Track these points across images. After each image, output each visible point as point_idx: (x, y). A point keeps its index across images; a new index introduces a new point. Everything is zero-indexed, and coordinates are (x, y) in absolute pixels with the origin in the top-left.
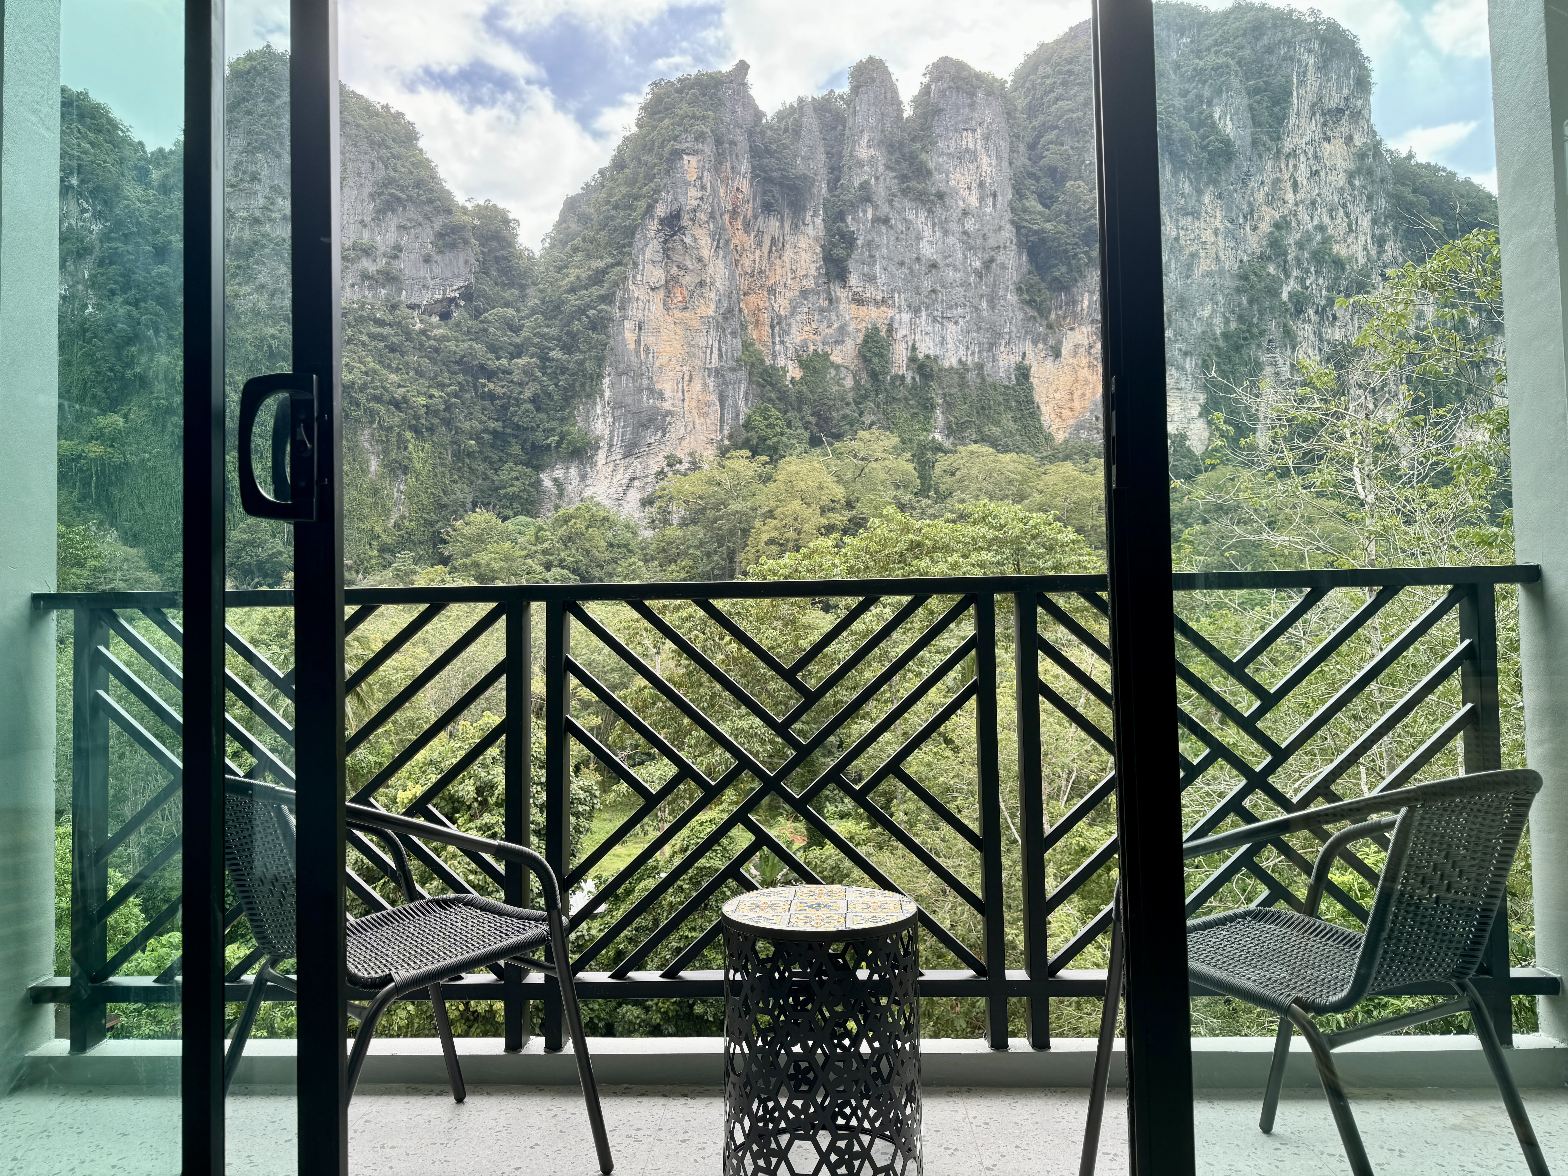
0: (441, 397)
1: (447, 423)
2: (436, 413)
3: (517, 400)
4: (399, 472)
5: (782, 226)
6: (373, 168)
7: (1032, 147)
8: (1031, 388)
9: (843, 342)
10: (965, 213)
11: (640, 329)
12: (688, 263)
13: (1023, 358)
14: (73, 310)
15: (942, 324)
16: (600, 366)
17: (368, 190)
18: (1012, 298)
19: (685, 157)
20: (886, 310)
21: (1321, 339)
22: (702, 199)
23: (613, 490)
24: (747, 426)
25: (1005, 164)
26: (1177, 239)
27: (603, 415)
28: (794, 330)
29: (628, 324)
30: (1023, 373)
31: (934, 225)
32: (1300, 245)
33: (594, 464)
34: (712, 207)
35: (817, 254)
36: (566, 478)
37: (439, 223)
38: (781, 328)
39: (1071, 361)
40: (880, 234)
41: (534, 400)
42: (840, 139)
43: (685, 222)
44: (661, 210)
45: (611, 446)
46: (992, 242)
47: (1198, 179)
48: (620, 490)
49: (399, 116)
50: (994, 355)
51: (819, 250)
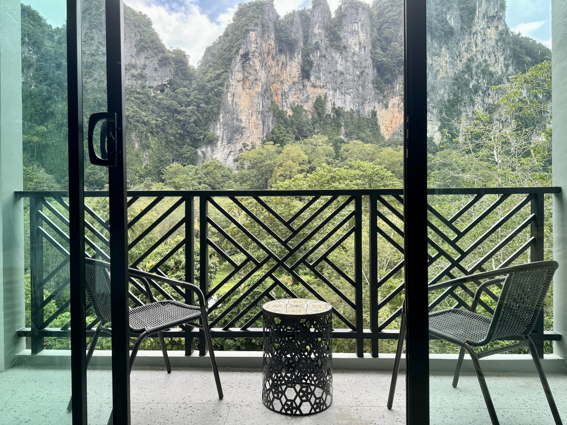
0: (161, 121)
1: (163, 130)
2: (159, 127)
3: (188, 122)
4: (146, 148)
5: (286, 58)
6: (136, 35)
7: (379, 29)
8: (377, 120)
9: (308, 101)
10: (354, 54)
11: (233, 96)
12: (251, 71)
13: (374, 108)
14: (27, 87)
15: (345, 95)
16: (219, 110)
17: (134, 44)
18: (371, 86)
19: (251, 32)
20: (324, 90)
21: (484, 103)
22: (256, 48)
23: (223, 156)
24: (272, 133)
25: (369, 36)
26: (432, 65)
27: (220, 128)
28: (290, 97)
29: (229, 94)
30: (374, 114)
31: (342, 58)
32: (477, 67)
33: (216, 146)
34: (260, 51)
35: (299, 69)
36: (206, 151)
37: (160, 56)
38: (285, 96)
39: (392, 109)
40: (322, 61)
41: (195, 122)
42: (308, 26)
43: (250, 56)
44: (241, 52)
45: (223, 139)
46: (363, 65)
47: (440, 43)
48: (226, 156)
49: (145, 16)
50: (363, 107)
51: (299, 67)
